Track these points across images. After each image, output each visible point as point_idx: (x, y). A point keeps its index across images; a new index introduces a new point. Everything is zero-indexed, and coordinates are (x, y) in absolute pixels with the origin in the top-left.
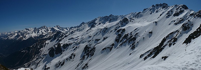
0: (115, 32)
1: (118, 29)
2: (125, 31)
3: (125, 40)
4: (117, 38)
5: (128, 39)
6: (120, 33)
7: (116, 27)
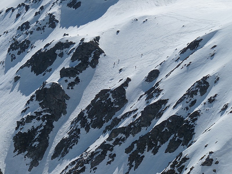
0: (13, 72)
1: (39, 46)
2: (94, 64)
3: (99, 143)
4: (30, 119)
5: (127, 131)
6: (54, 78)
7: (20, 22)
